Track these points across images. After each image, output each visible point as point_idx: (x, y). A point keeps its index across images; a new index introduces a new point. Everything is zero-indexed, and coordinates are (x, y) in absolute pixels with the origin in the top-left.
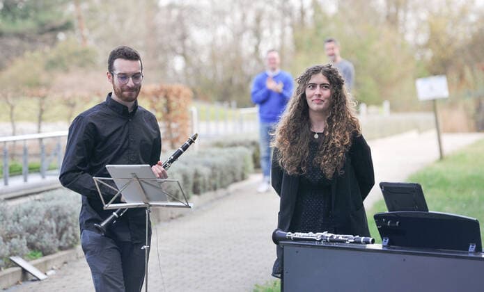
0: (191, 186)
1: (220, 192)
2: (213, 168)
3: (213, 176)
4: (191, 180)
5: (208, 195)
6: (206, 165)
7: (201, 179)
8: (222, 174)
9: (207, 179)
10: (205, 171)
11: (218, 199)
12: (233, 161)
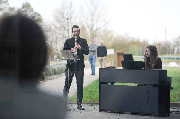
0: (54, 72)
1: (59, 75)
2: (58, 68)
3: (58, 70)
4: (54, 71)
5: (57, 75)
6: (57, 68)
7: (56, 71)
8: (60, 70)
9: (57, 71)
10: (57, 69)
11: (59, 76)
12: (63, 67)
